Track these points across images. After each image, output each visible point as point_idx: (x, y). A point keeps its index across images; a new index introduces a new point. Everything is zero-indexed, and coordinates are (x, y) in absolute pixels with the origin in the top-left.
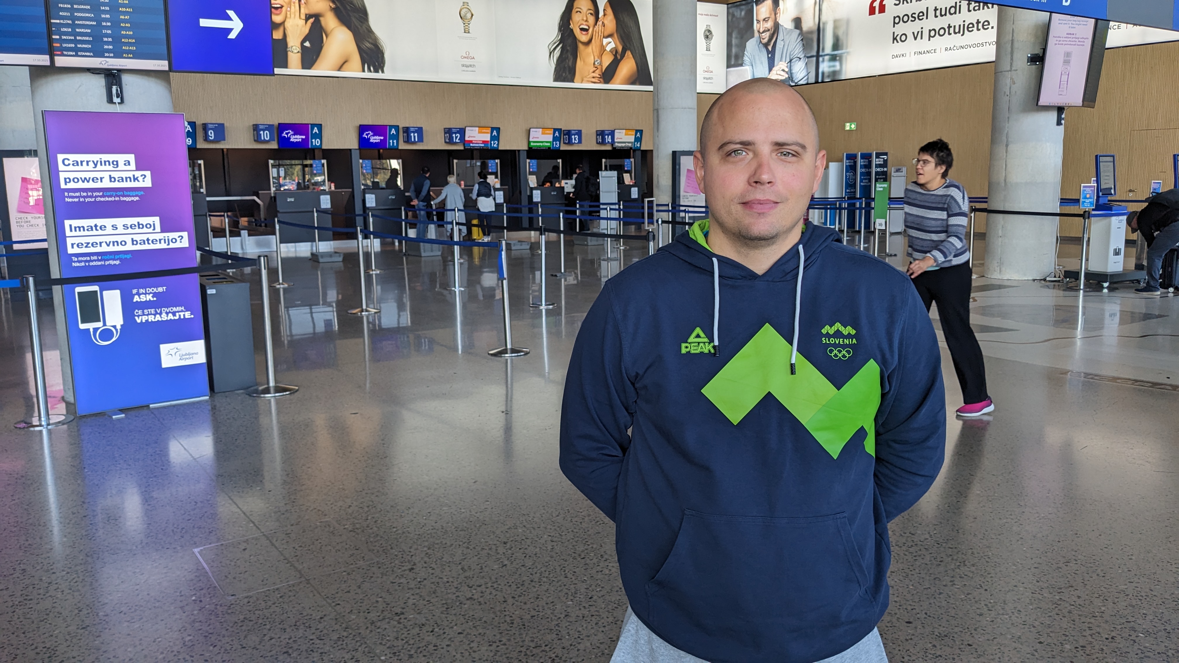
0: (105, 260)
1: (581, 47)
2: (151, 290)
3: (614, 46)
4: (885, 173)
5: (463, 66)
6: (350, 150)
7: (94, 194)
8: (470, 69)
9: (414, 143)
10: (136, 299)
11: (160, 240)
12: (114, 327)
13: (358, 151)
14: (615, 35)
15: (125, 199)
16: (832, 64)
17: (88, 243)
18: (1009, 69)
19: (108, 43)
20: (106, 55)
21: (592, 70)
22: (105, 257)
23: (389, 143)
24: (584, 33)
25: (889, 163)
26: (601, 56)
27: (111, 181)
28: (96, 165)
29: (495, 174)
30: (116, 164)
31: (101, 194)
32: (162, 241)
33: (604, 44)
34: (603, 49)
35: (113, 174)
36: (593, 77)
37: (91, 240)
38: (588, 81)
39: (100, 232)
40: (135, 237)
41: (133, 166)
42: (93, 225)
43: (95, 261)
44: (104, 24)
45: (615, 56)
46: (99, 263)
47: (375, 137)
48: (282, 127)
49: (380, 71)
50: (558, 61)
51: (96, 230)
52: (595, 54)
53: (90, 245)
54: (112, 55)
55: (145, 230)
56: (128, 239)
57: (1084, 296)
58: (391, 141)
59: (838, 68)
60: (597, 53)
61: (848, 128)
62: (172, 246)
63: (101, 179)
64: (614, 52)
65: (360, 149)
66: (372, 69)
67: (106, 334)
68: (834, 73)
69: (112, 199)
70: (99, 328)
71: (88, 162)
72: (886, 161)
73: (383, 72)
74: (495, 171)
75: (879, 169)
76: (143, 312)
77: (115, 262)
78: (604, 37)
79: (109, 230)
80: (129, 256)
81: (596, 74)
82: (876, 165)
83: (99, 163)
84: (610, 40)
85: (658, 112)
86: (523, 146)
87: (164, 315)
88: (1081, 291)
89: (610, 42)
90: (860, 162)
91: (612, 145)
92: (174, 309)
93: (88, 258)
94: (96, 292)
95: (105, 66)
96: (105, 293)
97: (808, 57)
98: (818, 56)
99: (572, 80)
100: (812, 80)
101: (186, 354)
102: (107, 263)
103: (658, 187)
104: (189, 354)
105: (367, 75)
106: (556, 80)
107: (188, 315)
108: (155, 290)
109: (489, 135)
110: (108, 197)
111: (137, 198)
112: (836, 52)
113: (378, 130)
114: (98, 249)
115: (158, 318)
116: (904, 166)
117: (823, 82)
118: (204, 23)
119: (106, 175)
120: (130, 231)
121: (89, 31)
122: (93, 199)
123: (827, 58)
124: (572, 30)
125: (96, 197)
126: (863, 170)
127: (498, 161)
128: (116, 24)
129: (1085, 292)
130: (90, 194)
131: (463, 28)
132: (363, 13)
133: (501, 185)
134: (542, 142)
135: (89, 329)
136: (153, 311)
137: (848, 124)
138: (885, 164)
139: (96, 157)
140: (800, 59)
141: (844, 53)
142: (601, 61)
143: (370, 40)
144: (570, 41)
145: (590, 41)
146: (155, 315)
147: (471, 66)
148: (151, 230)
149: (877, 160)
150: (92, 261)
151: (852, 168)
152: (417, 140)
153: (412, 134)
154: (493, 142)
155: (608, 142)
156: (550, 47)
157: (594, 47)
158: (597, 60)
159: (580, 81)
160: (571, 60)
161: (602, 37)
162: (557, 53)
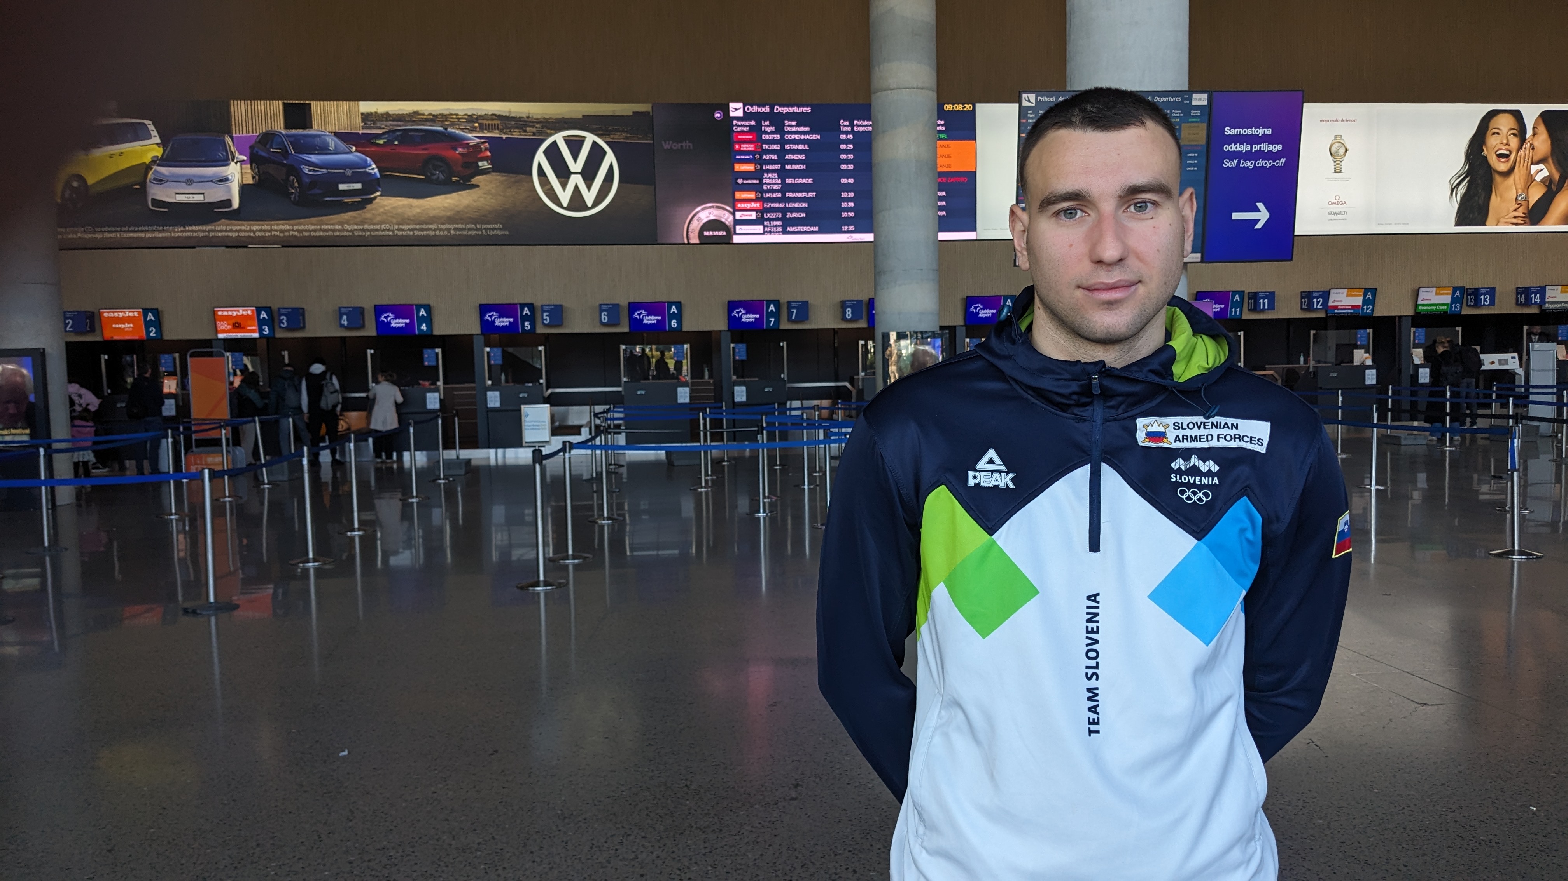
1: (1498, 179)
3: (1548, 174)
5: (1330, 213)
8: (1340, 217)
9: (1263, 311)
14: (1550, 160)
21: (1513, 208)
23: (1231, 312)
24: (1502, 160)
26: (1527, 188)
29: (1365, 347)
33: (1532, 172)
34: (1530, 180)
36: (1515, 217)
38: (1506, 222)
45: (1549, 187)
47: (1214, 306)
50: (1462, 199)
52: (1519, 187)
60: (1521, 185)
64: (1548, 182)
74: (1365, 343)
78: (1532, 164)
81: (1519, 213)
84: (1541, 166)
86: (1406, 311)
89: (1542, 170)
99: (1484, 225)
106: (1458, 223)
109: (1361, 298)
118: (1236, 216)
124: (1485, 158)
127: (1370, 331)
131: (1333, 167)
133: (1373, 361)
134: (1436, 305)
142: (1527, 196)
144: (1482, 172)
145: (1511, 170)
147: (1340, 213)
152: (1266, 307)
153: (1261, 301)
154: (1365, 307)
155: (1536, 302)
156: (1452, 183)
157: (1517, 178)
158: (1521, 195)
159: (1495, 223)
160: (1483, 195)
161: (1529, 163)
162: (1462, 189)
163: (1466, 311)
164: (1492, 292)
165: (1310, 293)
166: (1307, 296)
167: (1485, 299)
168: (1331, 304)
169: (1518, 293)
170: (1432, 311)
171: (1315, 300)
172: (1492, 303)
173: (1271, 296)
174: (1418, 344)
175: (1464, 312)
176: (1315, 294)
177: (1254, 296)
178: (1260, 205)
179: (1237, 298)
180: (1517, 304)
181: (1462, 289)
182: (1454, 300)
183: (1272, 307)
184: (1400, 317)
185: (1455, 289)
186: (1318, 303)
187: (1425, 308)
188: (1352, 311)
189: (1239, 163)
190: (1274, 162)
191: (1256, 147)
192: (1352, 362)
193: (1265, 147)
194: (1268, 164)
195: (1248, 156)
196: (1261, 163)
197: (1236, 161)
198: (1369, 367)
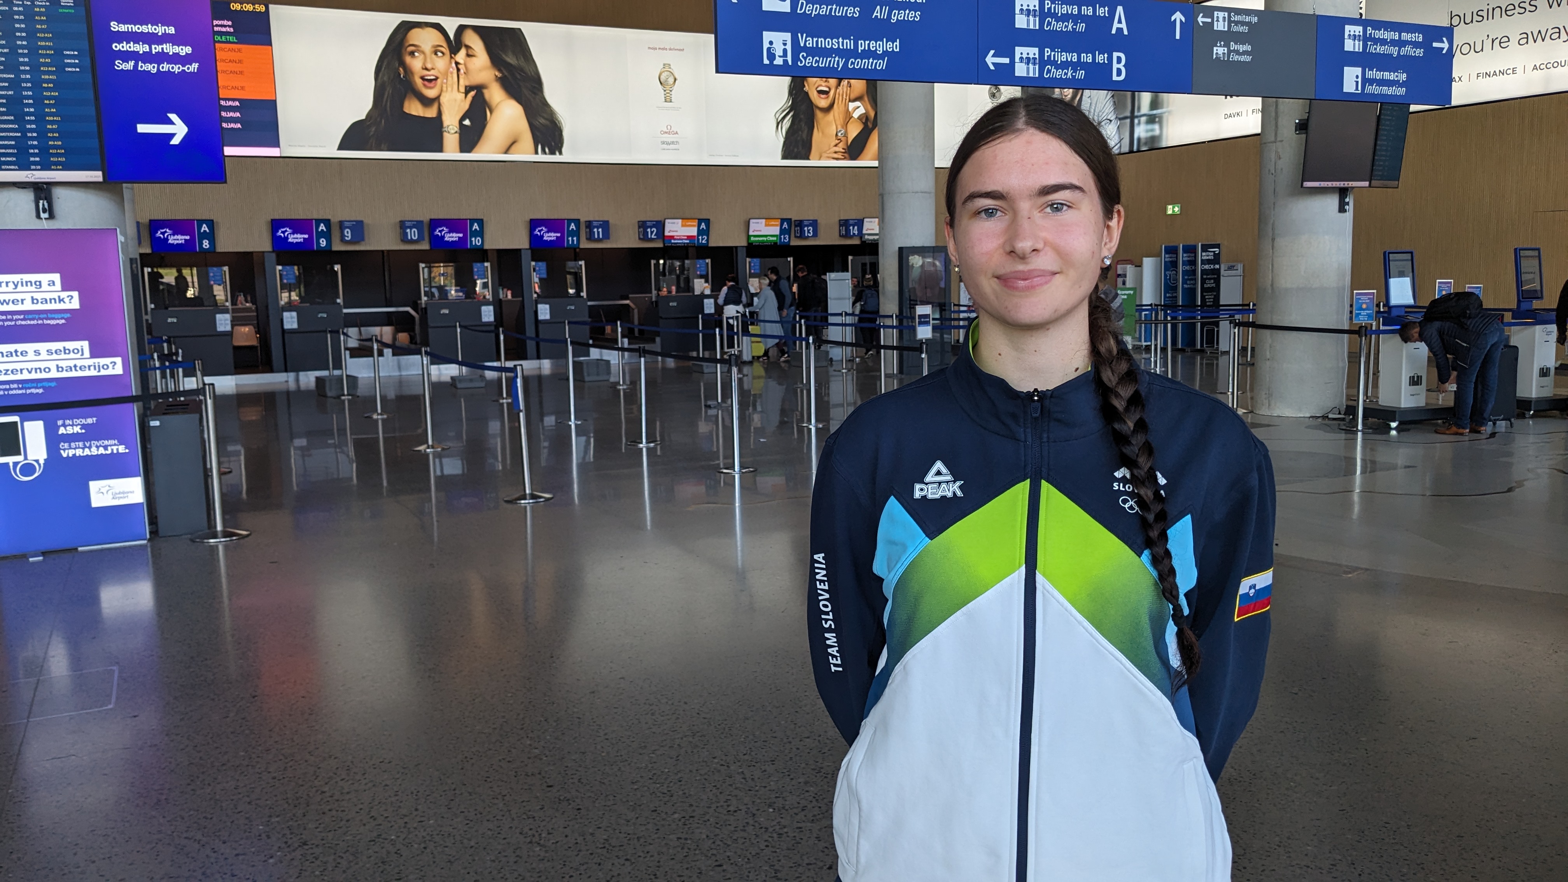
0: (26, 388)
1: (819, 114)
2: (78, 421)
3: (864, 111)
4: (1217, 272)
5: (663, 143)
6: (520, 250)
7: (15, 317)
8: (672, 146)
9: (599, 240)
10: (62, 431)
11: (89, 366)
12: (37, 461)
13: (530, 251)
14: (866, 99)
15: (49, 322)
16: (1150, 127)
17: (7, 370)
18: (1273, 139)
19: (34, 155)
20: (33, 167)
21: (834, 143)
22: (27, 386)
23: (568, 241)
24: (823, 96)
25: (1223, 258)
26: (846, 125)
27: (33, 303)
28: (16, 286)
29: (705, 277)
30: (39, 284)
31: (22, 317)
32: (92, 368)
33: (850, 109)
34: (848, 116)
35: (36, 296)
36: (836, 152)
37: (10, 367)
38: (828, 157)
39: (21, 358)
40: (61, 364)
41: (58, 286)
42: (13, 351)
43: (15, 389)
44: (29, 135)
45: (865, 124)
46: (20, 392)
47: (550, 234)
48: (435, 223)
49: (557, 153)
50: (787, 133)
51: (17, 355)
52: (838, 123)
53: (9, 372)
54: (39, 167)
55: (72, 355)
56: (52, 365)
57: (1363, 439)
58: (570, 239)
59: (1157, 132)
60: (840, 121)
61: (1170, 212)
62: (103, 372)
63: (22, 300)
64: (864, 119)
65: (531, 248)
66: (547, 150)
67: (28, 469)
68: (1153, 139)
69: (35, 322)
70: (19, 463)
71: (7, 283)
72: (1217, 257)
73: (561, 153)
74: (704, 273)
75: (1207, 267)
76: (70, 445)
77: (37, 391)
78: (850, 101)
79: (31, 356)
80: (53, 384)
81: (840, 149)
82: (1202, 260)
83: (20, 284)
84: (858, 104)
85: (883, 198)
86: (740, 241)
87: (94, 449)
88: (1360, 434)
89: (859, 107)
90: (1182, 257)
91: (861, 238)
92: (106, 443)
93: (8, 387)
94: (16, 423)
95: (32, 180)
96: (26, 424)
97: (1120, 119)
98: (1132, 117)
99: (808, 159)
100: (1126, 149)
101: (120, 493)
102: (28, 391)
103: (884, 294)
104: (123, 493)
105: (541, 157)
106: (785, 157)
107: (122, 449)
108: (84, 421)
109: (696, 229)
110: (30, 320)
111: (63, 321)
112: (1155, 112)
113: (553, 225)
114: (19, 377)
115: (87, 452)
116: (1240, 262)
117: (1139, 151)
118: (142, 128)
119: (28, 297)
120: (55, 356)
121: (13, 143)
122: (13, 323)
123: (1143, 119)
124: (807, 94)
125: (17, 320)
126: (1188, 268)
127: (708, 261)
128: (42, 134)
129: (1364, 433)
130: (9, 317)
131: (663, 96)
132: (537, 83)
133: (712, 291)
134: (766, 236)
135: (7, 464)
136: (81, 444)
137: (1170, 207)
138: (1217, 259)
139: (16, 278)
140: (1111, 121)
141: (1164, 113)
142: (846, 132)
143: (545, 115)
144: (803, 107)
145: (831, 106)
146: (83, 449)
147: (673, 143)
148: (78, 356)
149: (1204, 254)
150: (12, 389)
151: (1172, 265)
152: (601, 237)
153: (595, 230)
154: (700, 237)
155: (854, 234)
156: (777, 116)
157: (836, 115)
158: (840, 131)
159: (818, 158)
160: (806, 132)
161: (847, 100)
162: (787, 124)
163: (795, 242)
164: (814, 224)
165: (644, 222)
166: (643, 225)
167: (808, 231)
168: (667, 234)
169: (840, 225)
170: (763, 242)
171: (649, 230)
172: (815, 234)
173: (605, 225)
174: (754, 273)
175: (793, 243)
176: (649, 224)
177: (589, 225)
178: (173, 117)
179: (573, 226)
180: (840, 236)
181: (789, 221)
182: (782, 231)
183: (606, 236)
184: (736, 247)
185: (783, 221)
186: (652, 233)
187: (757, 239)
188: (688, 241)
189: (136, 66)
190: (184, 66)
191: (156, 49)
192: (693, 291)
193: (170, 49)
194: (177, 69)
195: (147, 57)
196: (165, 67)
197: (132, 63)
198: (708, 297)
